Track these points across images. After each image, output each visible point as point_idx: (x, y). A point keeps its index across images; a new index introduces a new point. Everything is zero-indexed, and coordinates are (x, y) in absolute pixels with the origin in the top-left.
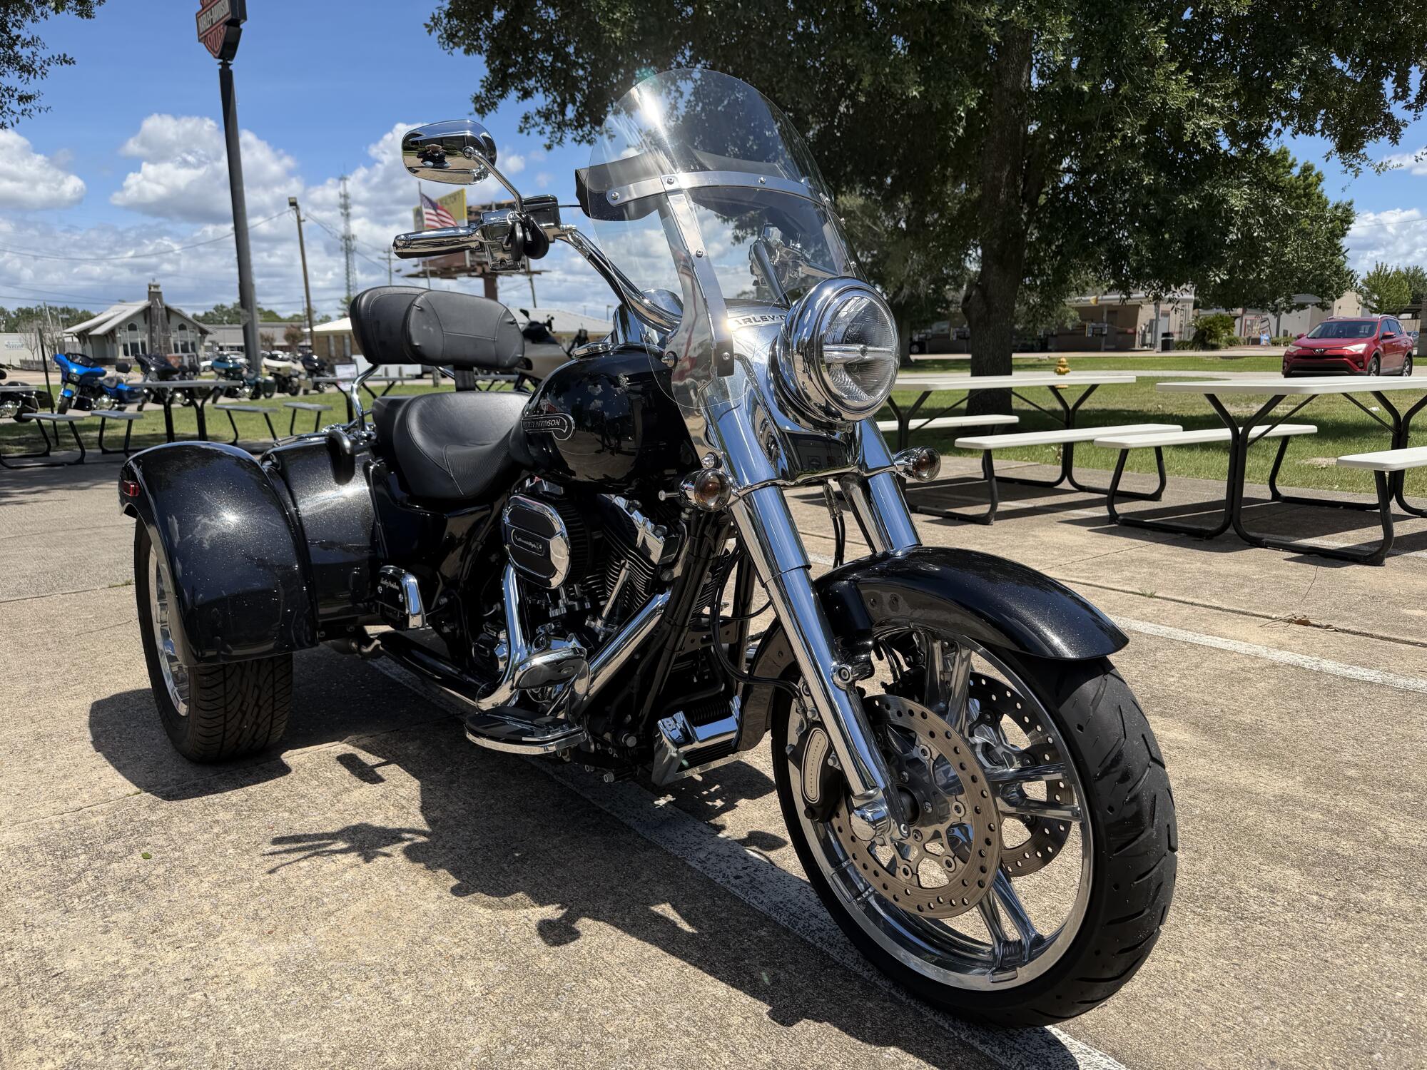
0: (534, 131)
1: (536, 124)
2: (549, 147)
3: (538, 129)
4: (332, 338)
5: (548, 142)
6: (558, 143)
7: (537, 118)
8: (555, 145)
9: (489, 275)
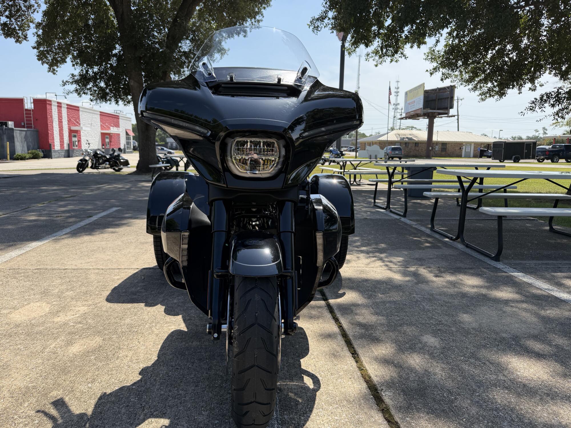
0: (371, 60)
1: (372, 57)
2: (376, 66)
3: (373, 58)
5: (376, 64)
6: (380, 64)
7: (372, 55)
8: (379, 64)
9: (431, 118)
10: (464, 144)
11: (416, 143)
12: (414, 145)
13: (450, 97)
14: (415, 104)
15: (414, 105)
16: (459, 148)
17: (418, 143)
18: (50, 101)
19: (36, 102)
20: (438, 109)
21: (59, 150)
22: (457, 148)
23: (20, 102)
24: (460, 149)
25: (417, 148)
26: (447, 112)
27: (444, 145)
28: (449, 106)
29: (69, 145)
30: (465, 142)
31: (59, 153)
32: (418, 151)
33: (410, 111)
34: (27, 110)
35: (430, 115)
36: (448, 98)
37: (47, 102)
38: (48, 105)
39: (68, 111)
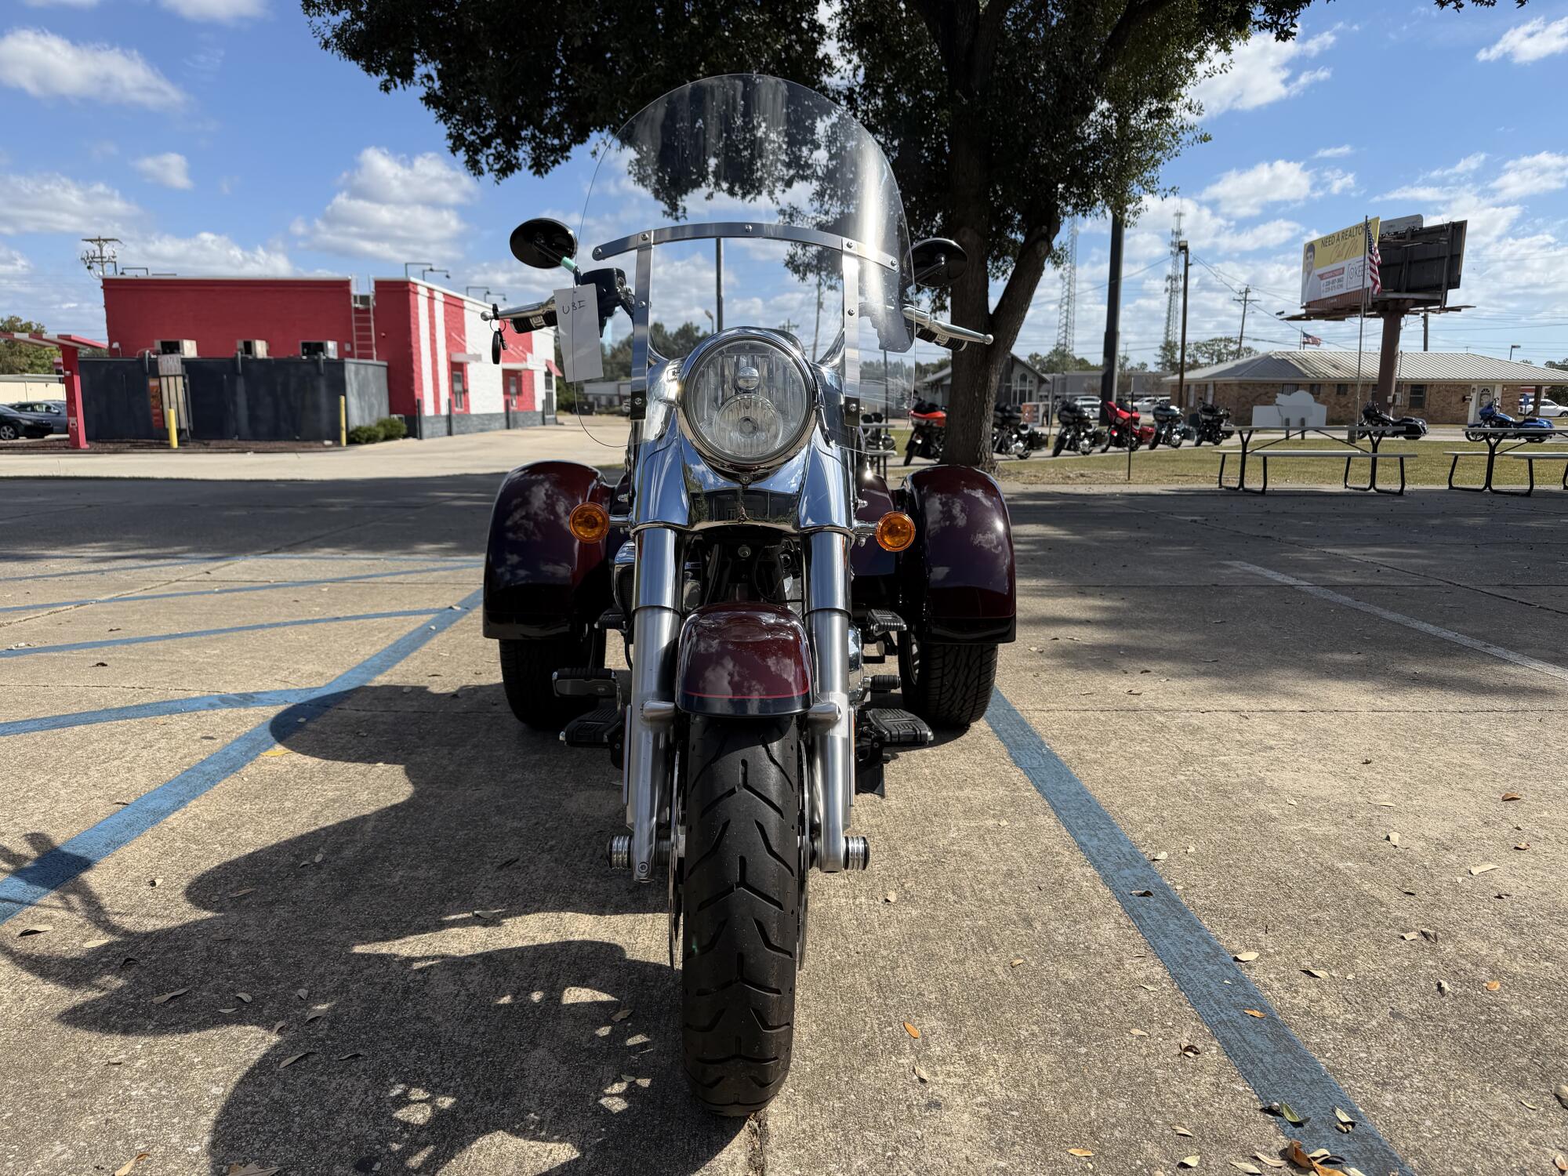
4: (1193, 387)
9: (1392, 313)
10: (1475, 386)
11: (1339, 385)
12: (1336, 390)
13: (1447, 254)
14: (1345, 276)
15: (1339, 280)
16: (1461, 396)
17: (1345, 385)
18: (416, 284)
19: (382, 286)
20: (1408, 291)
21: (431, 417)
22: (1455, 399)
23: (343, 286)
24: (1464, 399)
25: (1343, 401)
26: (1439, 297)
27: (1418, 390)
28: (1444, 281)
29: (450, 401)
30: (1477, 381)
31: (433, 424)
32: (1346, 406)
33: (1324, 295)
34: (357, 310)
35: (1390, 306)
36: (1444, 257)
37: (411, 287)
38: (412, 296)
39: (446, 313)
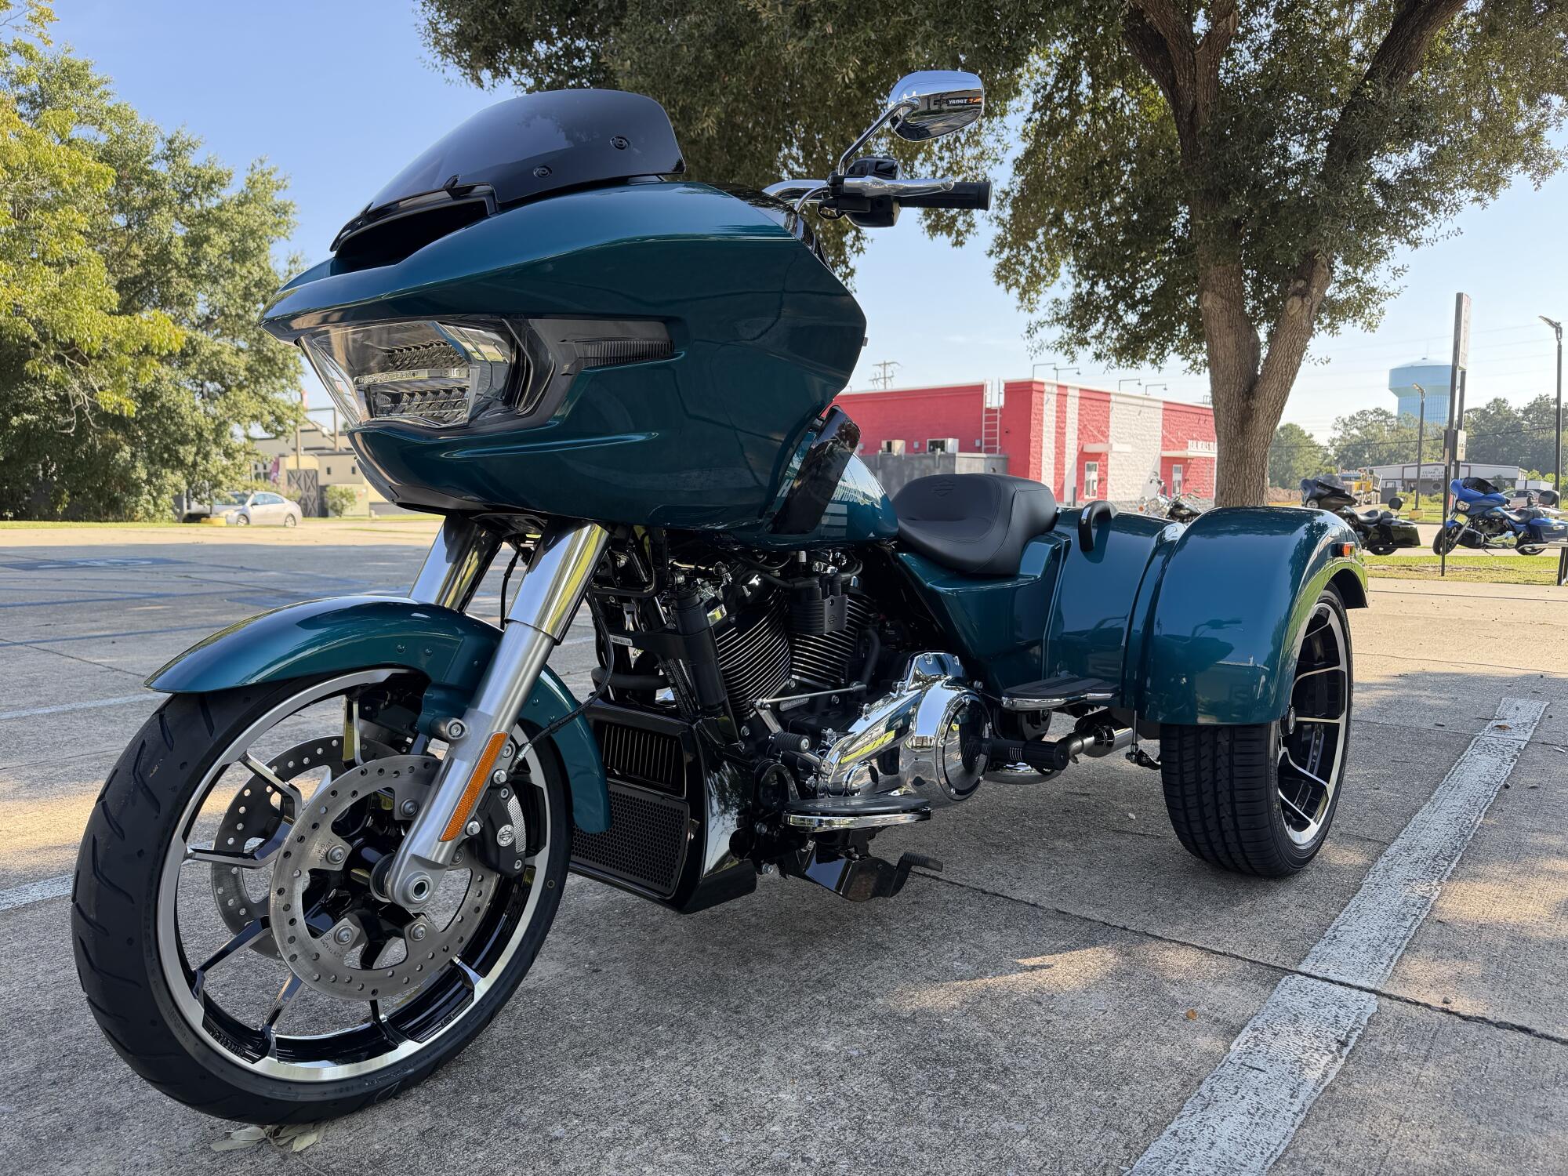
18: (1042, 384)
19: (1011, 389)
23: (976, 392)
29: (1075, 489)
34: (989, 410)
37: (1035, 387)
38: (1034, 394)
39: (1081, 407)
